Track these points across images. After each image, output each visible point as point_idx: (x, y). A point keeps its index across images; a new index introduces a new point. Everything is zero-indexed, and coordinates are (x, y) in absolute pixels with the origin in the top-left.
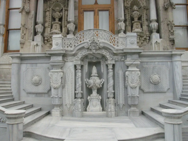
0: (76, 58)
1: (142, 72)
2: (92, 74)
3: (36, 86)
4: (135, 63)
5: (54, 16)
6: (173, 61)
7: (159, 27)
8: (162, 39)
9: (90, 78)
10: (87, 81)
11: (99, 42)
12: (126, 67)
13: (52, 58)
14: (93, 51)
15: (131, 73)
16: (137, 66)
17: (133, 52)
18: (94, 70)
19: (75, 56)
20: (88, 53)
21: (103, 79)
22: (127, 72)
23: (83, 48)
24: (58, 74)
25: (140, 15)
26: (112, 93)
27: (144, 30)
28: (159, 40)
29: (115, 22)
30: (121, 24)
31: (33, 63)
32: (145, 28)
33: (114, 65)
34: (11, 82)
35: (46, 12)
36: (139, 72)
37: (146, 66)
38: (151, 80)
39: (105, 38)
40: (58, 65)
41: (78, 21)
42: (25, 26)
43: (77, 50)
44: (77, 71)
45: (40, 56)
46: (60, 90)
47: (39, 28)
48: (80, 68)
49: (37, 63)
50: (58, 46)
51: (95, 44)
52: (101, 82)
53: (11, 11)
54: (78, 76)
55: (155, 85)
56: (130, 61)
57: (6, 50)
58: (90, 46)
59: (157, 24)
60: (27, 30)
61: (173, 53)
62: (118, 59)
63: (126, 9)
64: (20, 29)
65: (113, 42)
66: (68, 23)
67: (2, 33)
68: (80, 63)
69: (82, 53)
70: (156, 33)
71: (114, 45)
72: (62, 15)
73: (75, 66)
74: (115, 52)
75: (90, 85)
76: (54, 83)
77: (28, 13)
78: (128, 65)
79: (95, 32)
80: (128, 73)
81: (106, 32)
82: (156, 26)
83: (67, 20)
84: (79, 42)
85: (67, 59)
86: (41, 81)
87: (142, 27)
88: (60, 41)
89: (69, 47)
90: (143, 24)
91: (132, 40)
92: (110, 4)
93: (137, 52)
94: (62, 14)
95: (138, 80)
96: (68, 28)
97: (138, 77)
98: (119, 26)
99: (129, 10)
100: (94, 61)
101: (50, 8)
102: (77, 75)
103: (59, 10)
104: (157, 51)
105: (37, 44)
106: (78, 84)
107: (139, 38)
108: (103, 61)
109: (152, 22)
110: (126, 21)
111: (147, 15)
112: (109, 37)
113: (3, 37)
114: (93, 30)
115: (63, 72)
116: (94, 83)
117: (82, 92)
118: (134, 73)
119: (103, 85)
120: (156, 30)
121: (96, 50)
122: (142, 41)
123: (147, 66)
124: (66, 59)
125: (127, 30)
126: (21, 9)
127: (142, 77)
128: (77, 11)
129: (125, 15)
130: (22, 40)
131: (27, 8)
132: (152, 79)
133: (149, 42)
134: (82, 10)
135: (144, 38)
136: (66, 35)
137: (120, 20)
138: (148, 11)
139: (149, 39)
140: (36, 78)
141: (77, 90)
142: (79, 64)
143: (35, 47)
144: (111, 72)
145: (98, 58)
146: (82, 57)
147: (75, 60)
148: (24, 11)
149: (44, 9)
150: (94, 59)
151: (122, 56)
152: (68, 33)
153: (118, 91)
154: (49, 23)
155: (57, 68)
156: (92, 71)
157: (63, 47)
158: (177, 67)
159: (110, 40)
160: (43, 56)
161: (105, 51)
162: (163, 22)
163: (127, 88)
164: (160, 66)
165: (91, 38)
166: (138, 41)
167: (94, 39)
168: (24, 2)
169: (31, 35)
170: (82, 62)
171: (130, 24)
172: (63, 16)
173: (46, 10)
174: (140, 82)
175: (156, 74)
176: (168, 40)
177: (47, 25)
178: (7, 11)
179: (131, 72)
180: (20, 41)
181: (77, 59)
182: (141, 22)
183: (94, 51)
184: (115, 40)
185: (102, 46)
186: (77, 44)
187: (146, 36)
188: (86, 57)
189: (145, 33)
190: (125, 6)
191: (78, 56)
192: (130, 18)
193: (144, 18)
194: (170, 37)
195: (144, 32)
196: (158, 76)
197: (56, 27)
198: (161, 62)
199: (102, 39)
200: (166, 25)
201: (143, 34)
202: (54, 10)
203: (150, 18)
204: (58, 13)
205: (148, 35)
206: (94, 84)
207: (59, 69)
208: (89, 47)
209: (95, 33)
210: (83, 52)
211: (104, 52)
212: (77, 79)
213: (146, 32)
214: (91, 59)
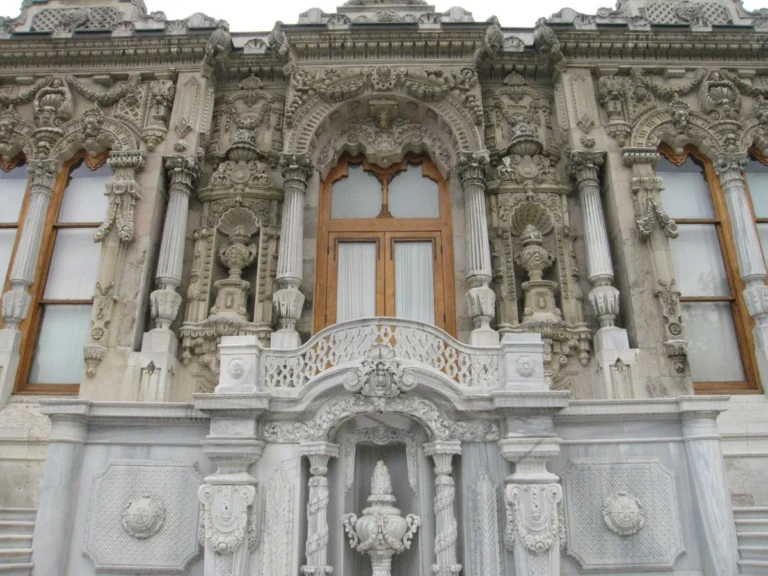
0: (308, 428)
1: (568, 486)
2: (370, 494)
3: (140, 538)
4: (539, 449)
5: (223, 258)
6: (689, 441)
7: (623, 302)
8: (638, 350)
9: (365, 511)
10: (350, 523)
11: (401, 367)
12: (504, 465)
13: (213, 425)
14: (376, 404)
15: (526, 490)
16: (548, 462)
17: (532, 409)
18: (381, 478)
19: (307, 422)
20: (357, 409)
21: (415, 517)
22: (509, 487)
23: (338, 390)
24: (236, 490)
25: (550, 258)
26: (453, 573)
27: (567, 316)
28: (629, 356)
29: (458, 283)
30: (481, 296)
31: (135, 445)
32: (571, 306)
33: (457, 460)
34: (34, 520)
35: (194, 241)
36: (559, 486)
37: (585, 462)
38: (607, 519)
39: (424, 354)
40: (239, 457)
41: (313, 279)
42: (111, 291)
43: (315, 399)
44: (314, 481)
45: (164, 418)
46: (239, 559)
47: (165, 302)
48: (323, 468)
49: (149, 445)
50: (241, 380)
51: (384, 375)
52: (408, 529)
53: (62, 232)
54: (315, 500)
55: (625, 537)
56: (521, 443)
57: (25, 382)
58: (366, 382)
59: (617, 293)
60: (118, 305)
61: (686, 407)
62: (472, 434)
63: (499, 236)
64: (89, 303)
65: (451, 368)
66: (279, 288)
67: (17, 313)
68: (326, 451)
69: (333, 409)
70: (613, 327)
71: (456, 379)
72: (257, 254)
73: (306, 462)
74: (460, 407)
75: (365, 540)
76: (218, 531)
77: (127, 244)
78: (512, 460)
79: (383, 331)
80: (515, 491)
81: (425, 329)
82: (612, 299)
83: (273, 276)
84: (324, 366)
85: (274, 433)
86: (164, 519)
87: (558, 304)
88: (248, 361)
89: (281, 384)
90: (563, 294)
91: (526, 359)
92: (437, 215)
93: (544, 409)
94: (254, 252)
95: (556, 522)
96: (277, 305)
97: (555, 506)
98: (472, 300)
99: (510, 240)
100: (380, 441)
101: (212, 227)
102: (313, 499)
103: (244, 236)
104: (622, 399)
105: (152, 363)
106: (316, 537)
107: (552, 346)
108: (414, 444)
109: (597, 284)
110: (498, 281)
111: (574, 257)
112: (439, 347)
113: (18, 331)
114: (377, 323)
115: (256, 485)
116: (379, 533)
117: (329, 569)
118: (537, 491)
119: (415, 539)
120: (613, 317)
121: (389, 399)
122: (563, 360)
123: (589, 462)
124: (271, 431)
125: (502, 315)
126: (103, 228)
127: (570, 504)
128: (313, 243)
129: (494, 259)
130: (96, 345)
131: (125, 224)
132: (610, 513)
133: (589, 360)
134: (332, 237)
135: (571, 348)
136: (270, 332)
137: (477, 280)
138: (579, 243)
139: (591, 351)
140: (142, 507)
141: (309, 559)
142: (323, 453)
143: (144, 375)
144: (447, 485)
145: (394, 432)
146: (333, 427)
147: (306, 438)
148: (112, 234)
149: (187, 231)
150: (381, 432)
151: (487, 423)
152: (276, 325)
153: (479, 566)
154: (206, 285)
155: (233, 469)
156: (370, 483)
157: (258, 383)
158: (707, 466)
159: (439, 360)
160: (178, 418)
161: (425, 404)
162: (636, 284)
163: (511, 553)
164: (638, 461)
165: (371, 355)
166: (549, 358)
167: (380, 356)
168: (118, 204)
169: (132, 328)
170: (331, 444)
171: (515, 294)
172: (260, 259)
173: (196, 235)
174: (563, 529)
175: (624, 495)
176: (661, 351)
177: (194, 289)
178: (48, 233)
179: (525, 486)
180: (85, 350)
181: (312, 431)
182: (555, 284)
183: (381, 404)
184: (461, 359)
185: (411, 385)
186: (313, 374)
187: (577, 337)
188: (350, 424)
189: (572, 326)
190: (495, 225)
191: (318, 421)
192: (512, 270)
193: (566, 270)
194: (670, 342)
195: (569, 324)
196: (632, 501)
197: (230, 298)
198: (641, 445)
199: (411, 355)
200: (648, 296)
201: (565, 330)
202: (227, 236)
203: (586, 269)
204: (239, 246)
205: (583, 336)
206: (380, 536)
207: (240, 472)
208: (362, 388)
209: (386, 335)
210: (337, 407)
211: (420, 409)
212: (312, 514)
213: (577, 324)
214: (367, 433)
